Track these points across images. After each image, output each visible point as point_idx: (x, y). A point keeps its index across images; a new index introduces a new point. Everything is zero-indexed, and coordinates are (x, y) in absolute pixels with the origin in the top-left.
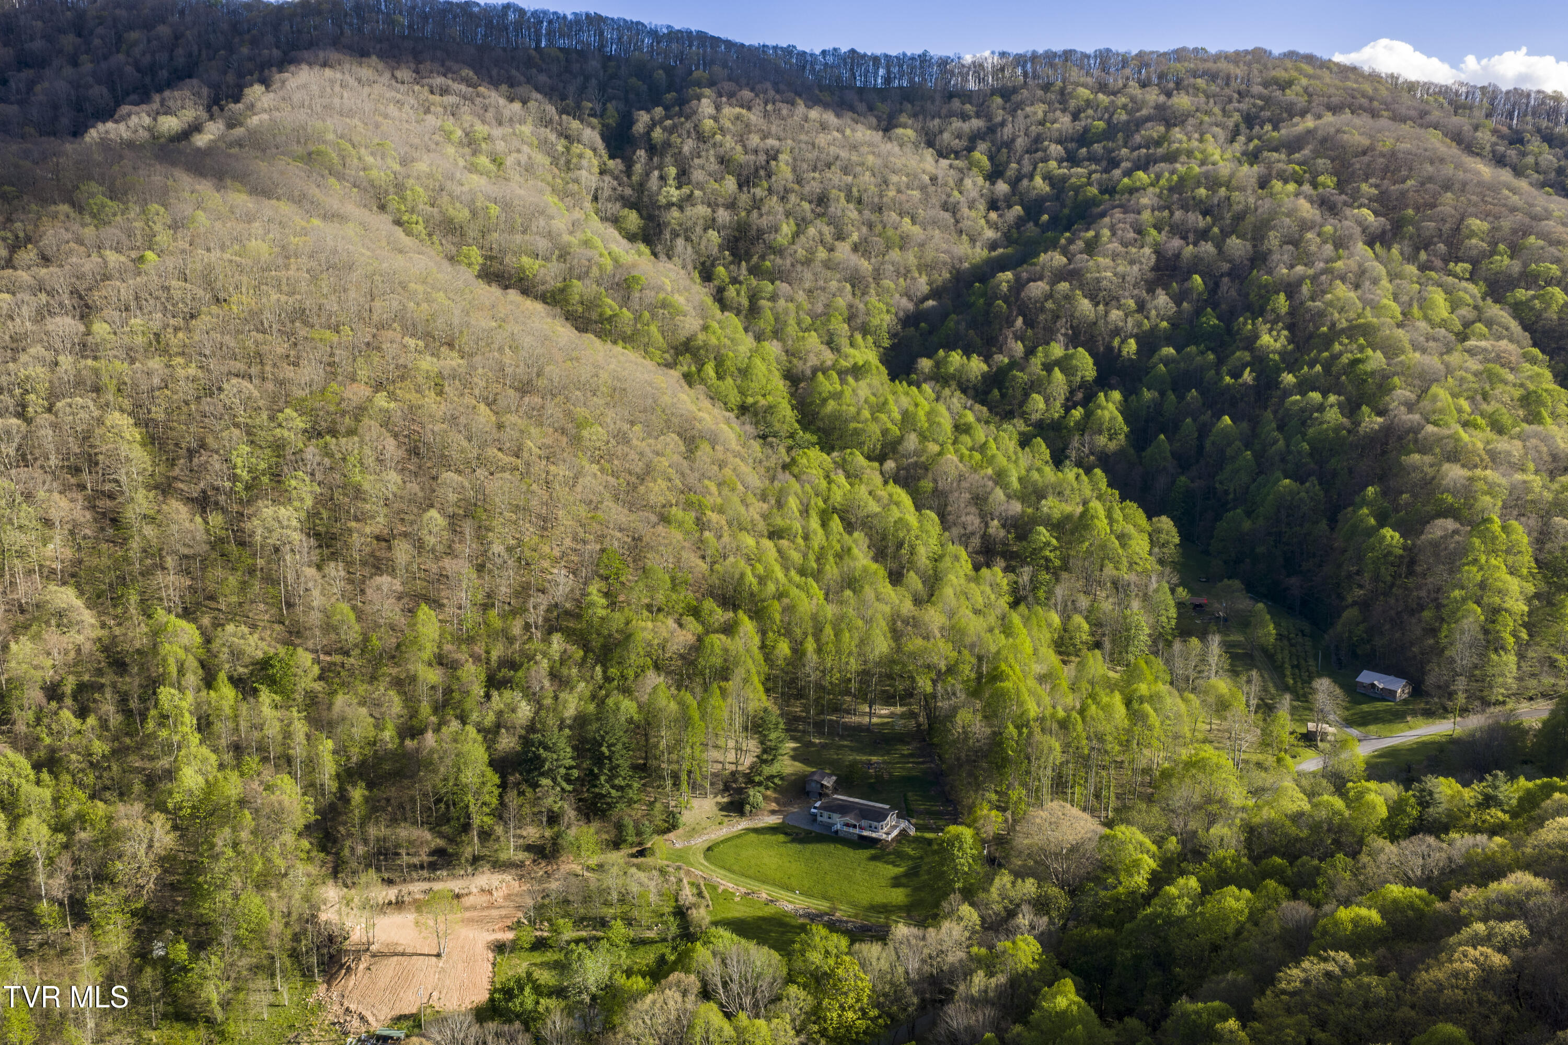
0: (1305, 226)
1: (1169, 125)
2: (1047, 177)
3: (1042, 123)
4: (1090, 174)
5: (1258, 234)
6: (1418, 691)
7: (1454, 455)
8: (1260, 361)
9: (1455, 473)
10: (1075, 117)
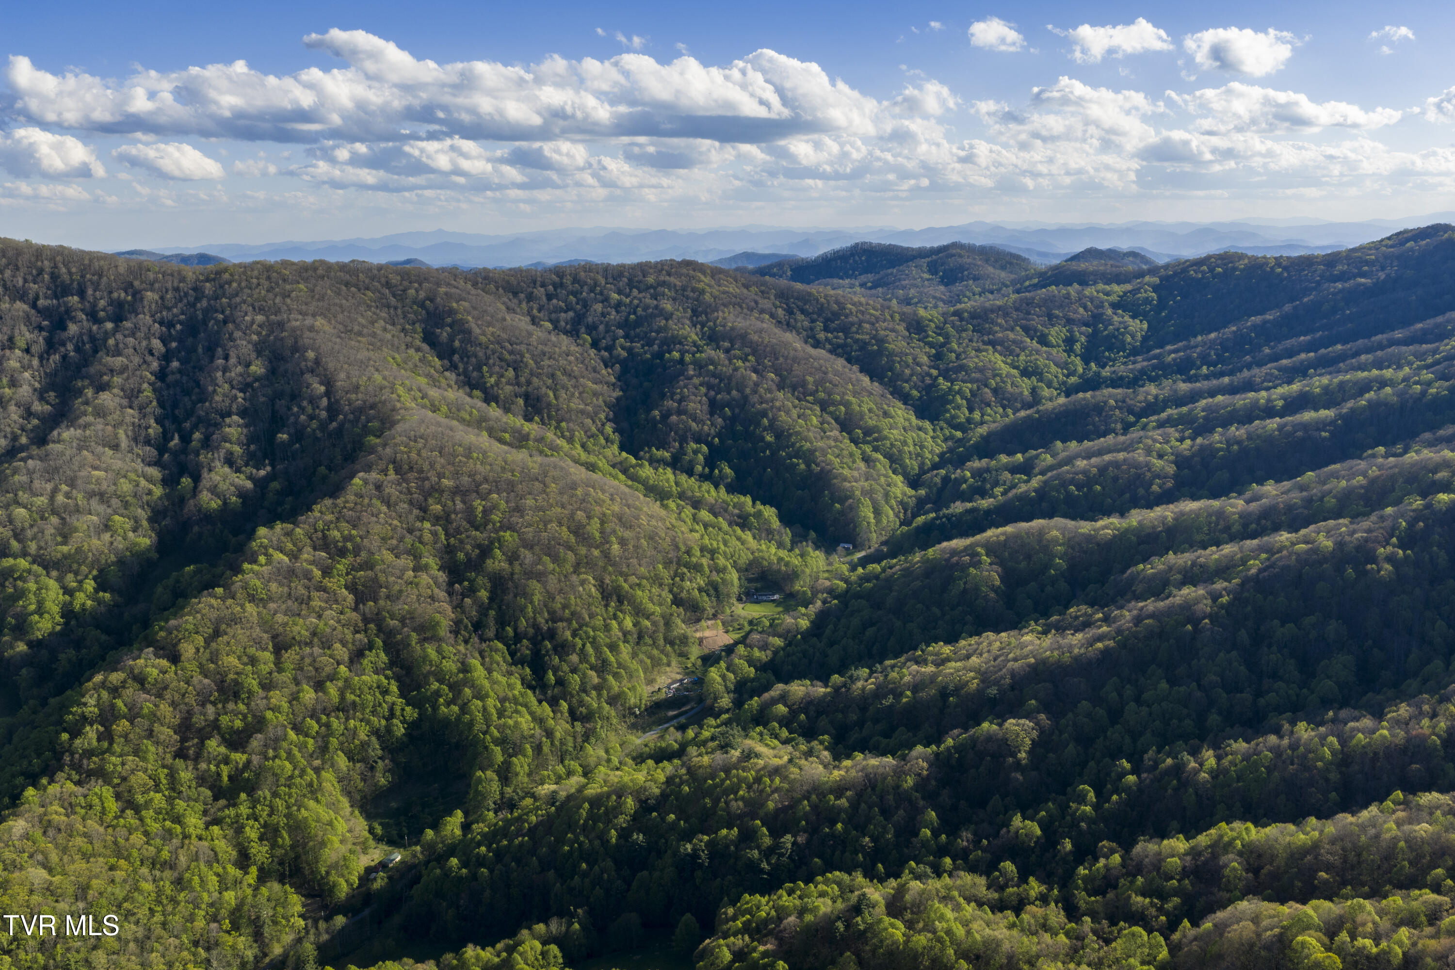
0: (756, 385)
1: (667, 319)
2: (623, 348)
3: (603, 315)
4: (643, 346)
5: (740, 388)
6: (855, 547)
7: (845, 479)
8: (769, 445)
9: (847, 484)
10: (618, 312)
